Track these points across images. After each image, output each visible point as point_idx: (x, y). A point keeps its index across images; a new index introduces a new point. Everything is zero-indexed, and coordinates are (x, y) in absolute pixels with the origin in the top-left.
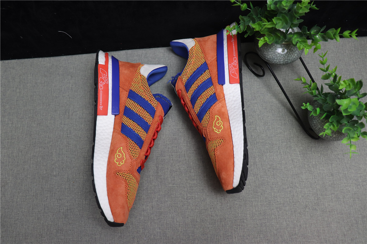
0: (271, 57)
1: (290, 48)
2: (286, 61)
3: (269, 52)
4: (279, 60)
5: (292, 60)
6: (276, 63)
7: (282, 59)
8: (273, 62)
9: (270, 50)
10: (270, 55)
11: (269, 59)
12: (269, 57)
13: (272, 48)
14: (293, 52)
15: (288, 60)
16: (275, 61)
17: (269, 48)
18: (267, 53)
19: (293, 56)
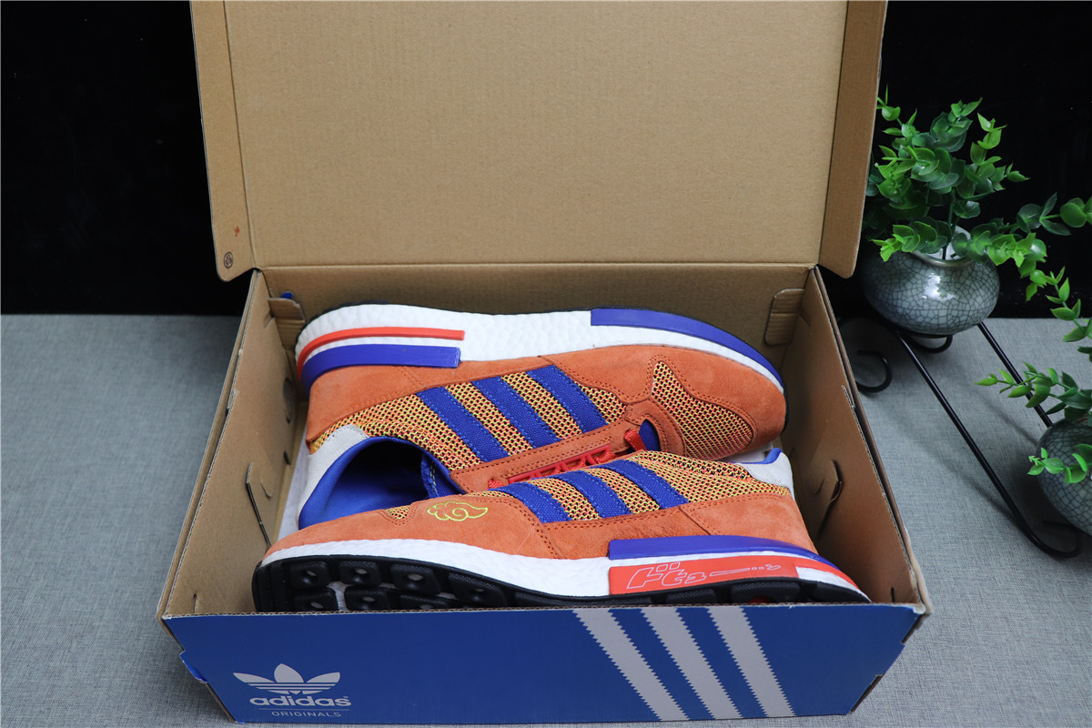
0: (913, 304)
1: (962, 280)
2: (955, 313)
3: (906, 290)
4: (936, 312)
5: (971, 314)
6: (927, 320)
7: (944, 307)
8: (920, 319)
9: (909, 286)
10: (911, 299)
11: (908, 311)
12: (905, 305)
13: (914, 280)
14: (971, 291)
15: (961, 313)
16: (924, 313)
17: (904, 281)
18: (900, 294)
19: (971, 301)
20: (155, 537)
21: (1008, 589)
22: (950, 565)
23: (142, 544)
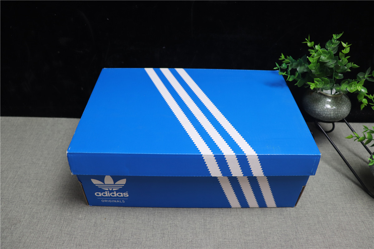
0: (322, 110)
1: (338, 101)
2: (336, 113)
3: (319, 105)
4: (330, 112)
5: (342, 113)
6: (327, 115)
7: (332, 110)
8: (324, 115)
9: (320, 103)
10: (321, 108)
11: (320, 112)
12: (319, 110)
13: (321, 102)
14: (342, 105)
15: (338, 112)
16: (326, 113)
17: (318, 102)
18: (317, 106)
19: (342, 109)
20: (47, 190)
21: (362, 212)
22: (340, 203)
23: (42, 192)
